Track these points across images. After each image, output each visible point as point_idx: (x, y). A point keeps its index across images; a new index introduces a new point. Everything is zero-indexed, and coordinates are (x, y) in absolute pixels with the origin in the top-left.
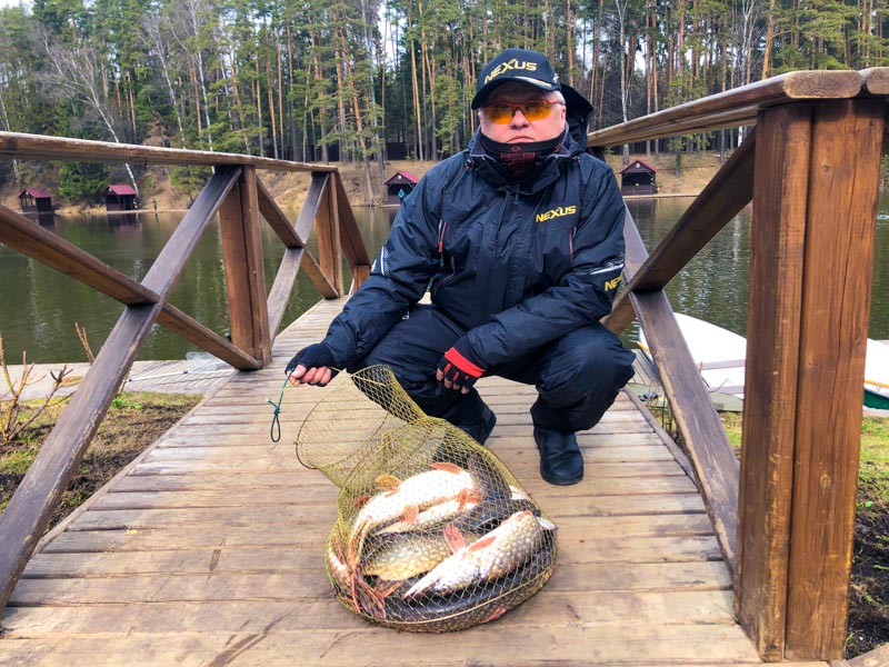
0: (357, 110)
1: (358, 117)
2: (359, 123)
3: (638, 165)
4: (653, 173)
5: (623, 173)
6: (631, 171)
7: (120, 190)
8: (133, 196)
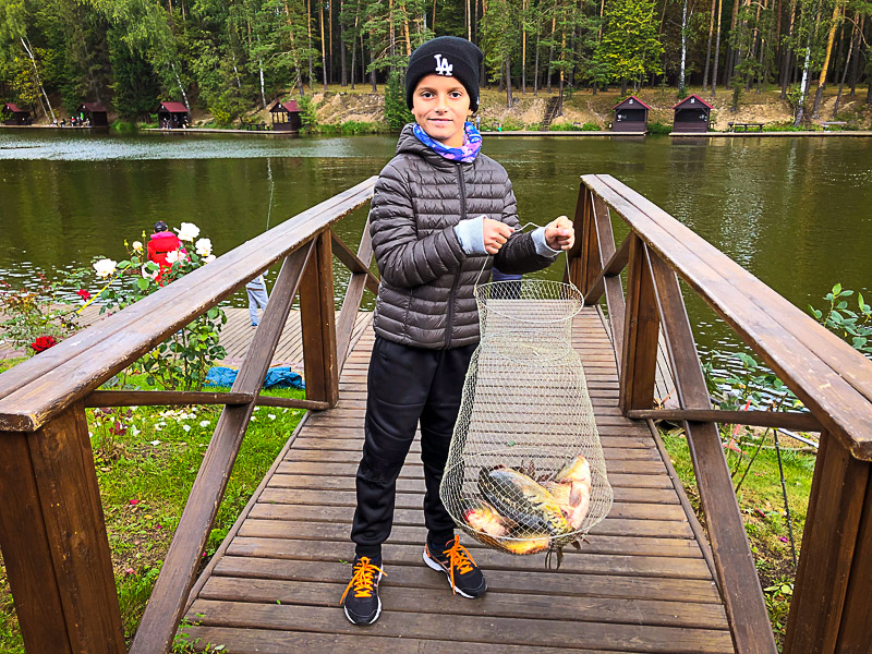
0: (407, 35)
1: (408, 41)
2: (409, 46)
3: (693, 101)
4: (708, 109)
5: (676, 109)
6: (686, 107)
7: (171, 107)
8: (185, 114)
